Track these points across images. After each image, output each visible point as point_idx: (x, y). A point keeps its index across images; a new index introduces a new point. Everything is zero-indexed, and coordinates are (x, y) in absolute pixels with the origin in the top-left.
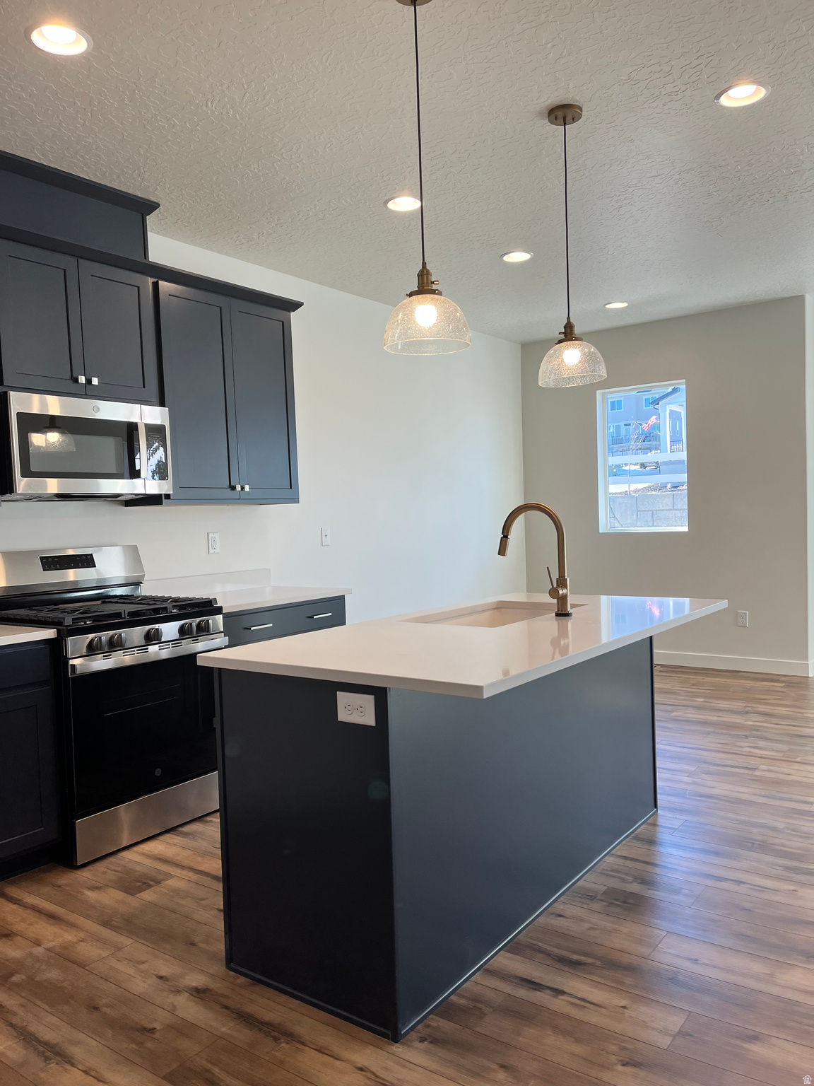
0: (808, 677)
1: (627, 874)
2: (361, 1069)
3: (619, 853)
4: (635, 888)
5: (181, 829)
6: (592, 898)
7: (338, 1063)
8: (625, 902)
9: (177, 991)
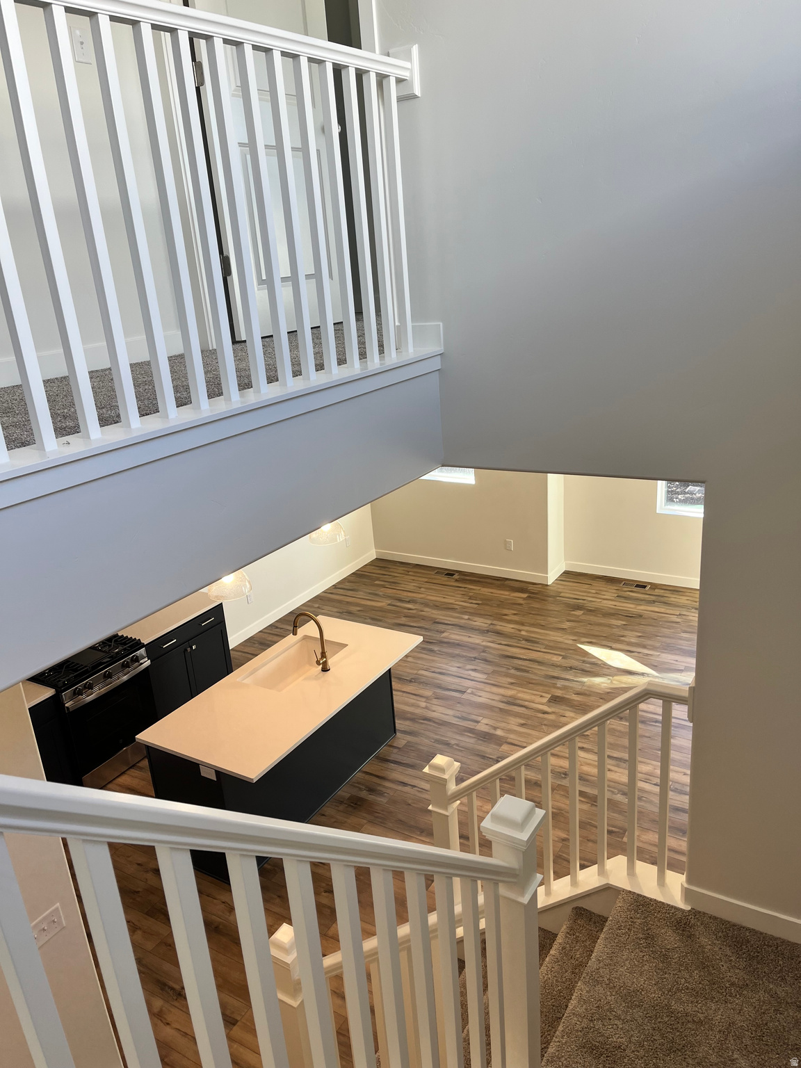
0: (547, 585)
1: (363, 785)
2: (224, 903)
3: (364, 770)
4: (364, 794)
5: (138, 765)
6: (341, 802)
7: (215, 901)
8: (356, 804)
9: (147, 872)
